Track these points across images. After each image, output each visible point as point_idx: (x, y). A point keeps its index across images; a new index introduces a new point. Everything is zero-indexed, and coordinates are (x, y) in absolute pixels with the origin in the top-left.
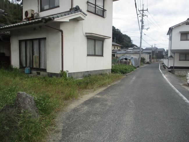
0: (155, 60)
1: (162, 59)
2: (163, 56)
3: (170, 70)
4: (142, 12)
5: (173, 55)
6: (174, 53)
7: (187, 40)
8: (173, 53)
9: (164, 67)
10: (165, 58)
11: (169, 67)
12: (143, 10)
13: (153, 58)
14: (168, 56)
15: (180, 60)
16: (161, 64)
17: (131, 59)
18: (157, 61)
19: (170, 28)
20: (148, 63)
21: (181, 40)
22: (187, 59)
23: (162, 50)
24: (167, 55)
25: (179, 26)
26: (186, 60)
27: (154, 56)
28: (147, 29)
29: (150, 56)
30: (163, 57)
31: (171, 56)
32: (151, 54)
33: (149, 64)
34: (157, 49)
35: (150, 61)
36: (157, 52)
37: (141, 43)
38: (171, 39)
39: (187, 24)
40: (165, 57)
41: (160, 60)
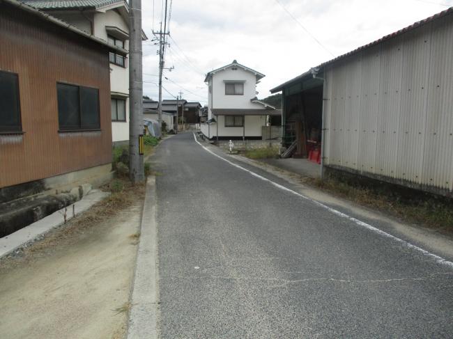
0: (184, 126)
1: (196, 125)
2: (199, 118)
3: (212, 142)
4: (159, 36)
5: (215, 118)
6: (217, 115)
7: (235, 94)
8: (215, 115)
9: (202, 138)
10: (203, 122)
11: (211, 137)
12: (161, 34)
13: (180, 122)
14: (207, 119)
15: (226, 126)
16: (196, 133)
17: (148, 124)
18: (188, 129)
19: (209, 74)
20: (172, 132)
21: (226, 94)
22: (236, 124)
23: (196, 105)
24: (207, 116)
25: (222, 70)
26: (234, 126)
27: (182, 118)
28: (170, 70)
29: (174, 118)
30: (198, 120)
31: (213, 120)
32: (176, 115)
33: (174, 134)
34: (186, 102)
35: (175, 128)
36: (187, 109)
37: (160, 93)
38: (211, 90)
39: (233, 69)
40: (202, 119)
41: (193, 126)
